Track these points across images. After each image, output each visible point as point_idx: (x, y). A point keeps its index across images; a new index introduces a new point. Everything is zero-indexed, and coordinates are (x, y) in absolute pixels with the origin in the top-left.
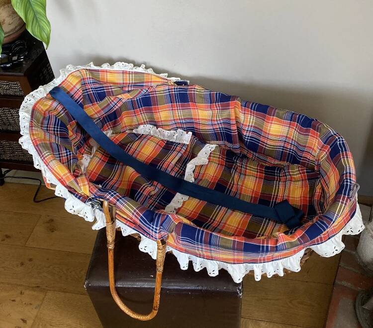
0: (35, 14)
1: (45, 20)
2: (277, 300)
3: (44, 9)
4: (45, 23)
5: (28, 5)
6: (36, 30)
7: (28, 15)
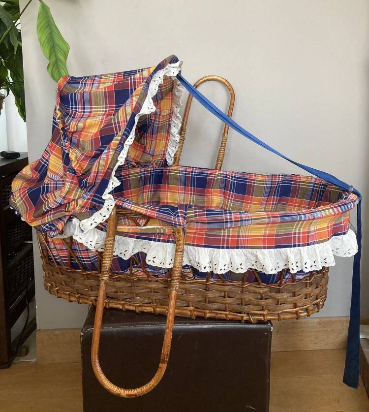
6: (55, 74)
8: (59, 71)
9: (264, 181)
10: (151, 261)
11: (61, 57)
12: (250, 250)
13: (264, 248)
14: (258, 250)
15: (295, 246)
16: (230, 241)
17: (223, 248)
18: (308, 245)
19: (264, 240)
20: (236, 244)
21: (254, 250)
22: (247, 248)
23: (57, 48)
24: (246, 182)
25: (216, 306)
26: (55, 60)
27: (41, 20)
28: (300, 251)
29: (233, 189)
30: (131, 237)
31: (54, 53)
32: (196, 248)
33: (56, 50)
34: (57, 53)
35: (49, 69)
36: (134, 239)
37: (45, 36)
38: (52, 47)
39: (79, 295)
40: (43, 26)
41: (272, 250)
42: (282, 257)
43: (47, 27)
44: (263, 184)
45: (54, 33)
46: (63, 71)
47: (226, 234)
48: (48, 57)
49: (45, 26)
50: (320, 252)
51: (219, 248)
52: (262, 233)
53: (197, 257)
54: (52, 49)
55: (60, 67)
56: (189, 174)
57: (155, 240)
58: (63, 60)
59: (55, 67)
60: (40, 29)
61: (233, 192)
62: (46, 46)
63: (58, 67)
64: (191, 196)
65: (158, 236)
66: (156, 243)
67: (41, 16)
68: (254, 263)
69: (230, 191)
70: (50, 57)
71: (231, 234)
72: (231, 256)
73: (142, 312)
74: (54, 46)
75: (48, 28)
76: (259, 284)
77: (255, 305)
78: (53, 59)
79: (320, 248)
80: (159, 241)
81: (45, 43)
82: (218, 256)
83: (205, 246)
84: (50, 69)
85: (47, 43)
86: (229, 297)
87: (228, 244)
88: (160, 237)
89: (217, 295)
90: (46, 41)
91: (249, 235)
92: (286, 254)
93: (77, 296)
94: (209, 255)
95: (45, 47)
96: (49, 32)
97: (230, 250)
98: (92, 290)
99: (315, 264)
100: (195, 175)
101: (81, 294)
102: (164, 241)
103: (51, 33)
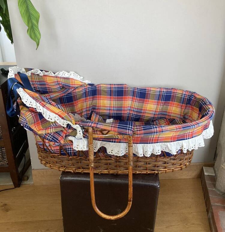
2: (178, 225)
3: (38, 23)
8: (34, 33)
9: (155, 91)
10: (111, 152)
11: (35, 22)
12: (164, 143)
13: (171, 142)
14: (168, 143)
15: (187, 139)
16: (154, 140)
17: (150, 143)
18: (193, 137)
19: (171, 138)
20: (157, 141)
21: (166, 143)
22: (162, 142)
24: (146, 91)
25: (142, 168)
28: (189, 141)
29: (138, 96)
30: (99, 140)
31: (30, 21)
32: (135, 144)
33: (31, 17)
34: (32, 20)
35: (28, 32)
36: (101, 142)
37: (24, 10)
38: (29, 17)
39: (65, 168)
41: (175, 142)
42: (179, 145)
44: (155, 93)
45: (29, 6)
46: (37, 32)
47: (152, 137)
48: (27, 24)
49: (23, 2)
50: (198, 140)
51: (148, 143)
52: (171, 135)
53: (136, 149)
54: (29, 18)
55: (35, 30)
56: (113, 89)
57: (112, 142)
58: (37, 24)
59: (32, 30)
60: (20, 5)
61: (138, 98)
62: (25, 16)
64: (114, 102)
65: (114, 139)
66: (113, 143)
68: (164, 149)
69: (136, 97)
70: (28, 24)
71: (155, 137)
72: (153, 147)
73: (102, 174)
74: (30, 15)
75: (25, 3)
76: (165, 157)
77: (162, 166)
78: (30, 25)
79: (198, 138)
80: (115, 142)
82: (147, 147)
83: (140, 143)
86: (149, 164)
87: (152, 141)
88: (115, 140)
89: (143, 163)
90: (25, 13)
91: (165, 136)
92: (182, 143)
93: (64, 168)
94: (142, 147)
95: (24, 18)
96: (26, 6)
97: (153, 144)
98: (73, 165)
99: (194, 146)
100: (116, 89)
101: (67, 167)
102: (117, 142)
103: (27, 7)
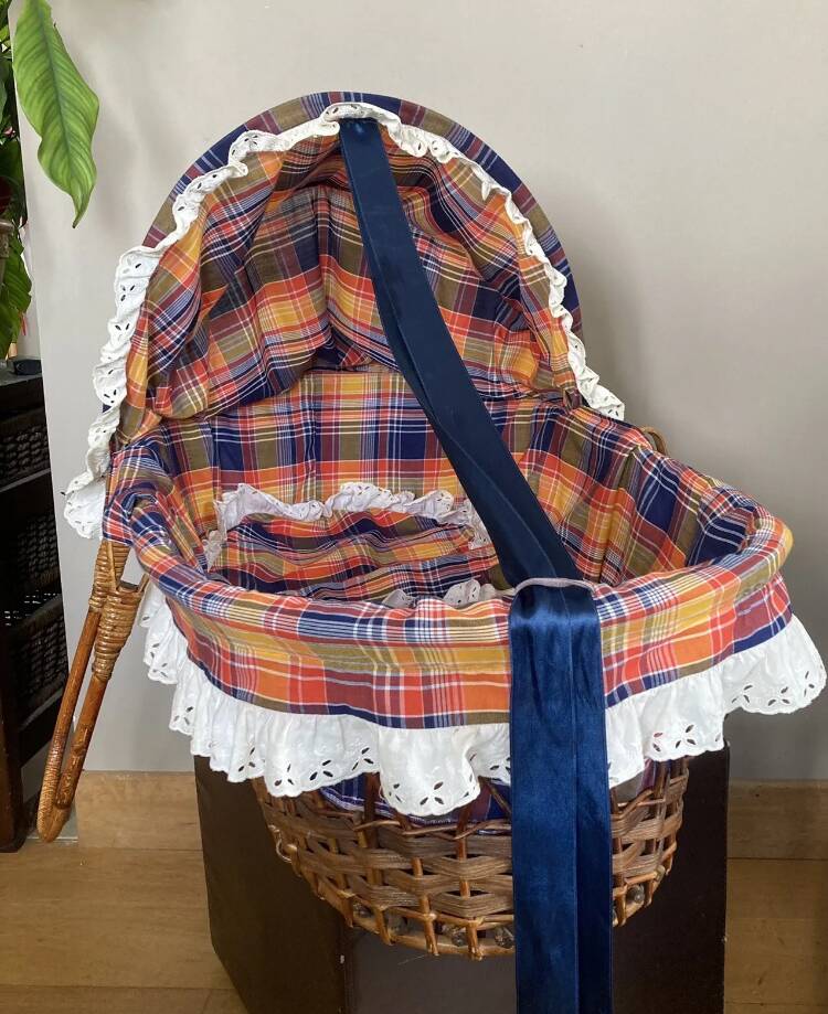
0: (64, 133)
1: (85, 156)
4: (87, 165)
5: (53, 108)
6: (60, 170)
7: (49, 130)
8: (70, 163)
11: (77, 128)
23: (67, 105)
26: (60, 134)
27: (26, 36)
31: (58, 118)
33: (63, 110)
34: (65, 118)
35: (44, 157)
38: (52, 104)
40: (29, 52)
43: (38, 55)
45: (59, 70)
46: (80, 162)
49: (32, 53)
55: (74, 153)
58: (83, 137)
59: (61, 150)
60: (20, 63)
63: (67, 150)
67: (24, 27)
74: (57, 100)
75: (42, 57)
78: (54, 133)
81: (32, 94)
84: (47, 156)
85: (36, 93)
90: (35, 89)
95: (31, 105)
96: (45, 65)
103: (49, 70)
